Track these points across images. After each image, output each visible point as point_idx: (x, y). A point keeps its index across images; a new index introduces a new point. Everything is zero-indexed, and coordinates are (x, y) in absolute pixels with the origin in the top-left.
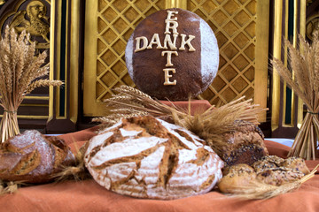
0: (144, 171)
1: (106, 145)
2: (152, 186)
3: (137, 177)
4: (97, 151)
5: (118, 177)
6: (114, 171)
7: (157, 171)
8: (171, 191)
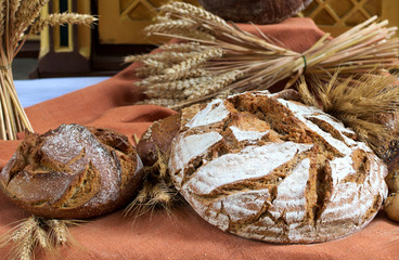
0: (284, 203)
1: (210, 156)
2: (297, 225)
3: (273, 213)
4: (197, 167)
5: (241, 214)
6: (234, 204)
7: (303, 201)
8: (322, 230)
